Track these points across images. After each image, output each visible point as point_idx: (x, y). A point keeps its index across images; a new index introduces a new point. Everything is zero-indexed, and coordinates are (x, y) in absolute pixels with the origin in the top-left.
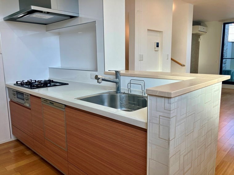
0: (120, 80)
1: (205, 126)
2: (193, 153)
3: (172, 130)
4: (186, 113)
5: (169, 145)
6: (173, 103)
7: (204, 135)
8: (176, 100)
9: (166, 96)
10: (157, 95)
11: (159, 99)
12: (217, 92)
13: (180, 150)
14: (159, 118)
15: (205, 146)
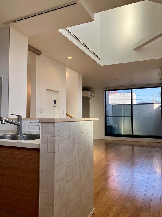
0: (21, 123)
1: (82, 149)
2: (74, 167)
3: (56, 145)
4: (67, 136)
5: (54, 156)
6: (57, 126)
7: (82, 157)
8: (59, 125)
9: (52, 121)
10: (46, 121)
11: (47, 124)
12: (90, 127)
13: (63, 162)
14: (48, 138)
15: (83, 165)
